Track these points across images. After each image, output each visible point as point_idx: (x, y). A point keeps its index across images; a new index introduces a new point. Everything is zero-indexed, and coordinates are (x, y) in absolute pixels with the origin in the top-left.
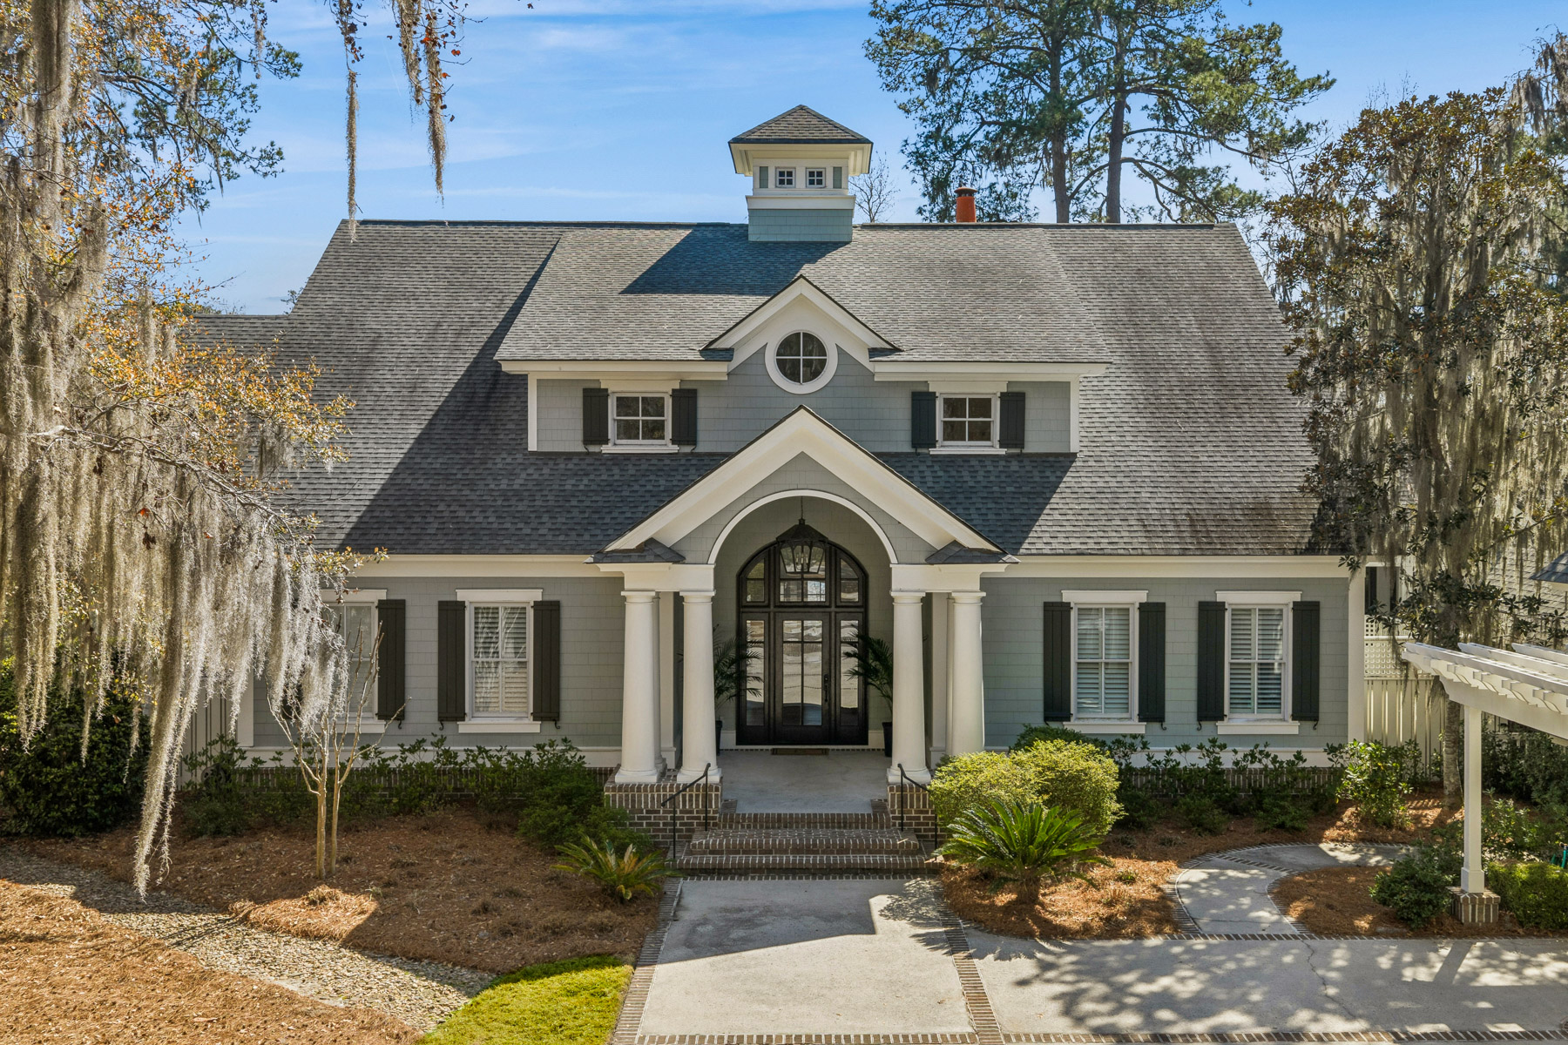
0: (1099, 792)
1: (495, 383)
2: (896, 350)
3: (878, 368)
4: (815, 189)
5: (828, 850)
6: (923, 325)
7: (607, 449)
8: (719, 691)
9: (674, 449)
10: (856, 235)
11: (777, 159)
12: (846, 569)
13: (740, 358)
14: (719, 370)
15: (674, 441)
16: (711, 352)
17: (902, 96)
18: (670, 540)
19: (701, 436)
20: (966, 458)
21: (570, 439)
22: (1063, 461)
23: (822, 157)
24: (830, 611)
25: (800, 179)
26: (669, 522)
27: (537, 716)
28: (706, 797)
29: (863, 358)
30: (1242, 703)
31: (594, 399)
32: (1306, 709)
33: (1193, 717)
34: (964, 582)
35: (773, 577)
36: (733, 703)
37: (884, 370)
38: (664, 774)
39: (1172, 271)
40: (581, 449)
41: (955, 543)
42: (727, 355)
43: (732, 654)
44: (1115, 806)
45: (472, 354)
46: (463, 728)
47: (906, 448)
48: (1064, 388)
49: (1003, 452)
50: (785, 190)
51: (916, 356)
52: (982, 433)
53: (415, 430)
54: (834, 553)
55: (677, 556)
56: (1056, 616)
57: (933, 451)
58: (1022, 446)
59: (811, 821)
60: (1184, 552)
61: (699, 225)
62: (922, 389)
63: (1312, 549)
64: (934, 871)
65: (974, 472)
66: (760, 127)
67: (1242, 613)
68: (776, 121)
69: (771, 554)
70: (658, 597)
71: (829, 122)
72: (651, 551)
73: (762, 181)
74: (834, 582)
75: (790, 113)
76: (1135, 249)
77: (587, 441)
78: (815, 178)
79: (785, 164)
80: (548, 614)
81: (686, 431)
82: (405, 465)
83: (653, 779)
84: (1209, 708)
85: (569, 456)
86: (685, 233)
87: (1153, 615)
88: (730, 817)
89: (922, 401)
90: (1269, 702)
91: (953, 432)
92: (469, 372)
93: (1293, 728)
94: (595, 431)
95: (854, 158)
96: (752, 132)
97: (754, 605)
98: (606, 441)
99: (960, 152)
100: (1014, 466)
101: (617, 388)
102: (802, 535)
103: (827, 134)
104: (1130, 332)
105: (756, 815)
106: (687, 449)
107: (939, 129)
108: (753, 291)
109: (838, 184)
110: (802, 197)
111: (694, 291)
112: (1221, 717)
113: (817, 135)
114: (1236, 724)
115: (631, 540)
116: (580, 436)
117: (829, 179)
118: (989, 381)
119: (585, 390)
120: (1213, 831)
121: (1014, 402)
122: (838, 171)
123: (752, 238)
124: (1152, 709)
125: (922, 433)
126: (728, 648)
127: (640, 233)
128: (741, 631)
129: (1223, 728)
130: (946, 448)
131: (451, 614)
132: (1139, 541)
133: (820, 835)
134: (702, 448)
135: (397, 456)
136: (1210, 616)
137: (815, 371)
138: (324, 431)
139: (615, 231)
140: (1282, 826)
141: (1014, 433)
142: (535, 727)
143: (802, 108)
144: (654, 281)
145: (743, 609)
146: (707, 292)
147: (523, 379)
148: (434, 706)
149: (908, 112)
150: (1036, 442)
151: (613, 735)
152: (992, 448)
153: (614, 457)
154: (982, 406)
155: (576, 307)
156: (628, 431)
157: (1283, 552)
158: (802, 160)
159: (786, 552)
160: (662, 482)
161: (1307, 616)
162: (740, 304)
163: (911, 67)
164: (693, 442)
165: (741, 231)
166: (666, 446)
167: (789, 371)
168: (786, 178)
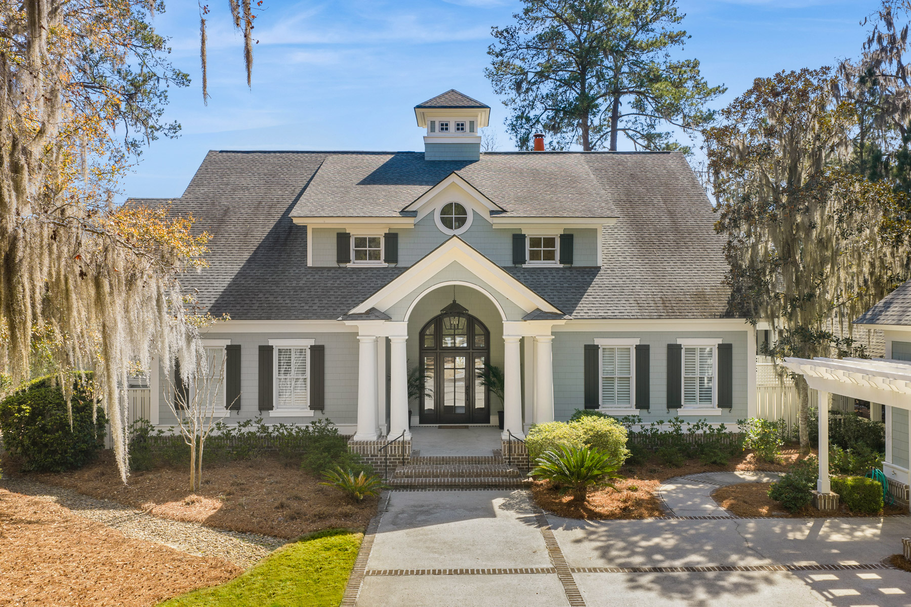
0: (617, 443)
1: (290, 232)
2: (504, 211)
3: (496, 221)
4: (460, 133)
5: (470, 475)
6: (519, 200)
7: (349, 265)
8: (410, 394)
9: (386, 265)
10: (481, 157)
11: (440, 117)
12: (478, 329)
13: (420, 216)
14: (409, 222)
15: (386, 261)
16: (405, 213)
17: (504, 97)
18: (383, 308)
19: (400, 258)
20: (542, 269)
21: (330, 259)
22: (594, 271)
23: (463, 116)
24: (470, 353)
25: (452, 127)
26: (382, 299)
27: (312, 408)
28: (404, 448)
29: (487, 216)
30: (691, 399)
31: (343, 238)
32: (725, 402)
33: (665, 406)
34: (542, 330)
35: (439, 336)
36: (417, 401)
37: (498, 222)
38: (380, 436)
39: (649, 175)
40: (336, 265)
41: (538, 309)
42: (414, 214)
43: (417, 374)
44: (626, 451)
45: (277, 217)
46: (272, 414)
47: (510, 264)
48: (594, 231)
49: (561, 266)
50: (445, 133)
51: (515, 214)
52: (549, 256)
53: (247, 256)
54: (472, 321)
55: (386, 317)
56: (591, 352)
57: (524, 266)
58: (572, 263)
59: (460, 460)
60: (660, 317)
61: (399, 153)
62: (519, 233)
63: (728, 315)
64: (528, 486)
65: (546, 277)
66: (431, 100)
67: (691, 351)
68: (439, 97)
69: (437, 321)
70: (376, 341)
71: (467, 98)
72: (372, 314)
73: (432, 129)
74: (470, 335)
75: (446, 93)
76: (629, 164)
77: (339, 261)
78: (460, 127)
79: (444, 119)
80: (318, 353)
81: (392, 256)
82: (241, 274)
83: (375, 438)
84: (674, 401)
85: (329, 269)
86: (391, 157)
87: (643, 352)
88: (416, 459)
89: (518, 239)
90: (705, 398)
91: (535, 256)
92: (276, 227)
93: (719, 412)
94: (343, 255)
95: (481, 115)
96: (427, 102)
97: (429, 349)
98: (349, 261)
99: (534, 124)
100: (568, 273)
101: (355, 232)
102: (455, 309)
103: (466, 103)
104: (627, 205)
105: (430, 457)
106: (393, 265)
107: (523, 113)
108: (427, 183)
109: (472, 130)
110: (452, 137)
111: (396, 183)
112: (680, 406)
113: (461, 104)
114: (688, 411)
115: (362, 308)
116: (335, 258)
117: (467, 127)
118: (554, 230)
119: (338, 234)
120: (677, 466)
121: (567, 239)
122: (472, 124)
123: (427, 159)
124: (642, 401)
125: (518, 256)
126: (415, 371)
127: (367, 157)
128: (421, 363)
129: (682, 412)
130: (530, 264)
131: (265, 353)
132: (635, 311)
133: (466, 467)
134: (399, 265)
135: (237, 269)
136: (674, 351)
137: (462, 222)
138: (196, 251)
139: (354, 156)
140: (715, 463)
141: (567, 255)
142: (311, 413)
143: (453, 91)
145: (423, 351)
146: (403, 184)
147: (304, 229)
148: (256, 402)
149: (507, 105)
150: (579, 261)
151: (352, 417)
152: (556, 264)
153: (353, 269)
154: (550, 242)
155: (333, 192)
156: (360, 256)
157: (714, 316)
158: (452, 117)
159: (446, 320)
160: (379, 282)
161: (725, 351)
162: (419, 189)
163: (508, 81)
164: (396, 261)
165: (421, 155)
166: (381, 264)
167: (447, 223)
168: (444, 127)
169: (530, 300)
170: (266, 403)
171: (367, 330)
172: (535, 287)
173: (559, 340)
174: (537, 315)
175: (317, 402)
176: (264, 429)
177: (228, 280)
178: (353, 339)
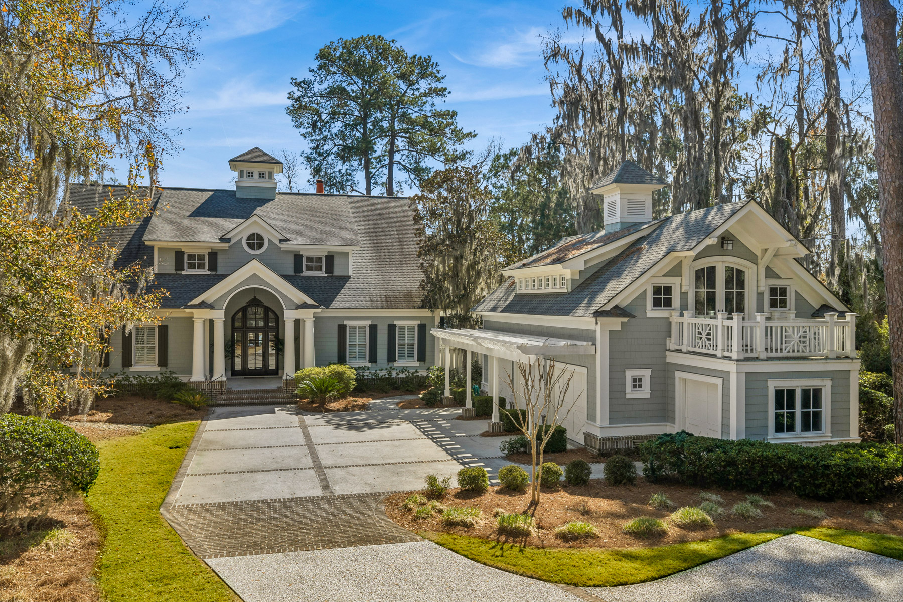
0: (350, 379)
1: (139, 248)
2: (288, 240)
3: (282, 246)
4: (261, 179)
5: (262, 398)
6: (300, 232)
7: (184, 273)
8: (226, 357)
9: (209, 273)
10: (277, 196)
11: (247, 167)
12: (271, 315)
13: (233, 242)
14: (226, 245)
15: (209, 270)
16: (223, 239)
17: (303, 131)
18: (210, 301)
19: (219, 268)
20: (313, 277)
21: (170, 268)
22: (346, 278)
23: (265, 168)
24: (266, 330)
25: (256, 175)
26: (210, 295)
27: (159, 365)
28: (222, 385)
29: (277, 242)
30: (402, 356)
31: (179, 255)
32: (422, 358)
33: (386, 361)
34: (308, 316)
35: (245, 319)
36: (230, 361)
37: (284, 247)
38: (206, 379)
39: (391, 214)
40: (174, 272)
41: (305, 303)
42: (228, 240)
43: (230, 343)
44: (354, 383)
45: (129, 237)
46: (131, 369)
47: (293, 273)
48: (346, 254)
49: (326, 275)
50: (250, 179)
51: (296, 243)
52: (319, 269)
54: (267, 309)
55: (211, 306)
56: (342, 329)
57: (302, 275)
58: (332, 273)
59: (257, 392)
60: (382, 308)
61: (217, 190)
62: (298, 253)
63: (422, 307)
64: (296, 403)
65: (315, 282)
66: (241, 155)
67: (402, 328)
68: (247, 153)
69: (244, 310)
70: (204, 321)
71: (267, 155)
72: (203, 305)
73: (241, 174)
74: (266, 319)
75: (252, 150)
76: (379, 206)
77: (176, 270)
78: (262, 175)
79: (251, 170)
80: (163, 329)
81: (213, 266)
83: (204, 380)
84: (391, 358)
85: (169, 275)
86: (211, 193)
87: (373, 329)
88: (230, 391)
89: (298, 257)
90: (411, 355)
91: (309, 269)
92: (129, 244)
93: (417, 364)
94: (179, 266)
95: (277, 167)
96: (237, 157)
97: (238, 328)
98: (184, 270)
99: (325, 157)
100: (330, 280)
101: (187, 251)
102: (255, 302)
103: (266, 159)
104: (374, 235)
105: (238, 391)
106: (214, 273)
107: (317, 146)
108: (238, 217)
109: (270, 177)
110: (256, 182)
111: (216, 217)
112: (395, 361)
113: (262, 160)
114: (399, 363)
115: (196, 301)
116: (174, 268)
117: (267, 175)
118: (320, 251)
119: (176, 252)
120: (386, 393)
121: (330, 258)
122: (270, 173)
123: (237, 196)
124: (373, 359)
125: (298, 268)
126: (228, 342)
127: (193, 193)
128: (233, 336)
129: (396, 364)
130: (306, 274)
132: (368, 304)
133: (260, 395)
134: (219, 273)
136: (392, 328)
137: (260, 246)
139: (183, 191)
140: (408, 390)
141: (330, 268)
142: (158, 369)
143: (257, 148)
144: (199, 212)
145: (234, 329)
146: (220, 217)
147: (153, 247)
148: (121, 362)
149: (305, 137)
150: (337, 272)
152: (322, 274)
153: (186, 275)
154: (319, 259)
155: (171, 222)
156: (191, 266)
157: (415, 307)
158: (256, 168)
159: (250, 309)
160: (205, 284)
161: (422, 328)
162: (234, 222)
163: (306, 119)
164: (216, 270)
165: (233, 193)
166: (205, 272)
167: (251, 246)
168: (250, 174)
169: (299, 296)
170: (127, 362)
171: (200, 316)
172: (304, 290)
173: (317, 321)
174: (304, 306)
175: (163, 361)
176: (127, 379)
178: (189, 322)
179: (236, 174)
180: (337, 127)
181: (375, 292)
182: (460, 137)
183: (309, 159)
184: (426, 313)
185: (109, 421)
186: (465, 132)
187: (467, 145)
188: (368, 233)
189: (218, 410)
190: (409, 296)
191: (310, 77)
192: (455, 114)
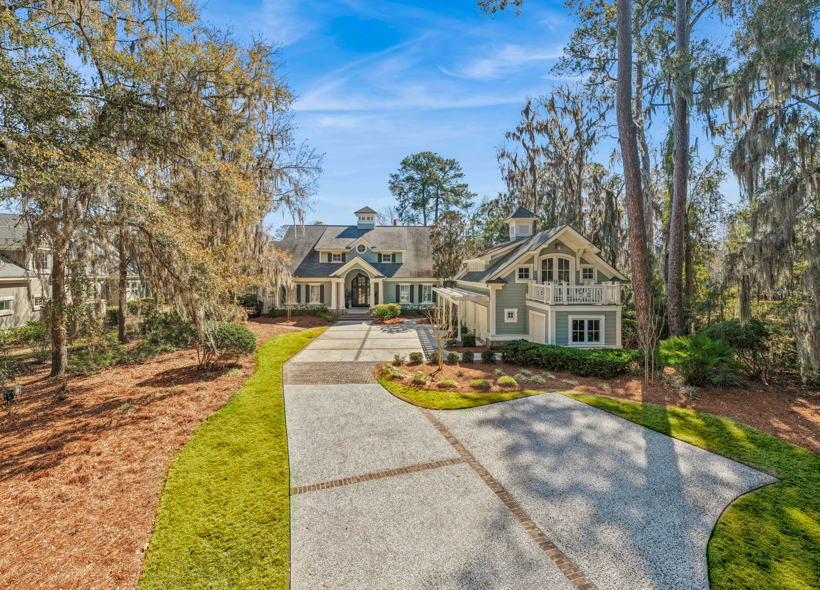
0: (398, 309)
1: (315, 252)
2: (375, 247)
4: (368, 220)
6: (382, 244)
7: (331, 262)
9: (342, 262)
10: (374, 228)
11: (362, 215)
13: (352, 248)
14: (348, 250)
16: (347, 248)
18: (338, 275)
19: (346, 260)
20: (386, 264)
21: (326, 261)
22: (401, 264)
23: (369, 215)
24: (365, 287)
25: (366, 219)
26: (339, 272)
27: (320, 302)
28: (343, 311)
29: (371, 248)
30: (425, 300)
31: (330, 255)
32: (434, 300)
33: (418, 302)
34: (380, 281)
35: (357, 282)
37: (373, 250)
38: (337, 309)
40: (328, 262)
41: (380, 275)
42: (350, 248)
43: (351, 293)
44: (400, 312)
45: (310, 249)
46: (309, 304)
47: (376, 262)
48: (401, 253)
49: (392, 263)
50: (363, 221)
51: (379, 248)
52: (389, 260)
53: (302, 259)
55: (339, 277)
56: (398, 287)
57: (380, 263)
58: (395, 262)
60: (417, 277)
61: (349, 226)
62: (379, 253)
63: (435, 277)
64: (373, 320)
65: (386, 266)
66: (360, 210)
67: (425, 286)
68: (362, 209)
70: (336, 284)
71: (371, 210)
72: (335, 276)
73: (360, 219)
78: (368, 218)
79: (364, 216)
80: (322, 286)
81: (344, 260)
82: (301, 265)
83: (335, 309)
84: (420, 300)
85: (326, 263)
86: (347, 227)
87: (412, 287)
88: (347, 314)
89: (380, 255)
90: (429, 299)
91: (385, 260)
93: (432, 303)
94: (330, 260)
95: (375, 215)
96: (358, 211)
97: (354, 286)
100: (393, 265)
101: (333, 253)
104: (416, 244)
105: (350, 314)
106: (344, 262)
108: (355, 238)
109: (372, 219)
110: (366, 222)
111: (346, 238)
113: (369, 212)
114: (424, 303)
115: (332, 275)
116: (328, 260)
118: (390, 252)
119: (329, 253)
121: (394, 255)
122: (372, 217)
123: (357, 228)
124: (412, 301)
125: (379, 260)
127: (340, 227)
128: (352, 290)
129: (422, 303)
130: (383, 262)
131: (307, 287)
132: (410, 276)
133: (359, 316)
134: (346, 262)
135: (299, 263)
136: (420, 287)
137: (363, 250)
138: (289, 259)
139: (336, 227)
141: (394, 260)
142: (320, 304)
143: (366, 207)
144: (340, 236)
146: (348, 238)
147: (318, 252)
148: (305, 300)
150: (397, 261)
151: (330, 305)
152: (390, 262)
153: (333, 263)
154: (389, 256)
155: (328, 240)
156: (334, 259)
157: (431, 277)
158: (366, 216)
159: (358, 277)
160: (338, 267)
162: (353, 240)
163: (397, 192)
165: (355, 227)
166: (340, 262)
167: (360, 250)
168: (363, 218)
169: (376, 272)
170: (308, 301)
171: (334, 281)
172: (380, 270)
173: (385, 283)
174: (378, 277)
175: (322, 301)
176: (307, 307)
177: (297, 267)
178: (330, 283)
179: (357, 218)
180: (411, 194)
181: (414, 270)
182: (469, 196)
183: (397, 210)
184: (435, 280)
185: (294, 325)
186: (472, 193)
187: (473, 200)
188: (414, 243)
189: (340, 322)
190: (429, 272)
191: (398, 173)
192: (466, 186)
